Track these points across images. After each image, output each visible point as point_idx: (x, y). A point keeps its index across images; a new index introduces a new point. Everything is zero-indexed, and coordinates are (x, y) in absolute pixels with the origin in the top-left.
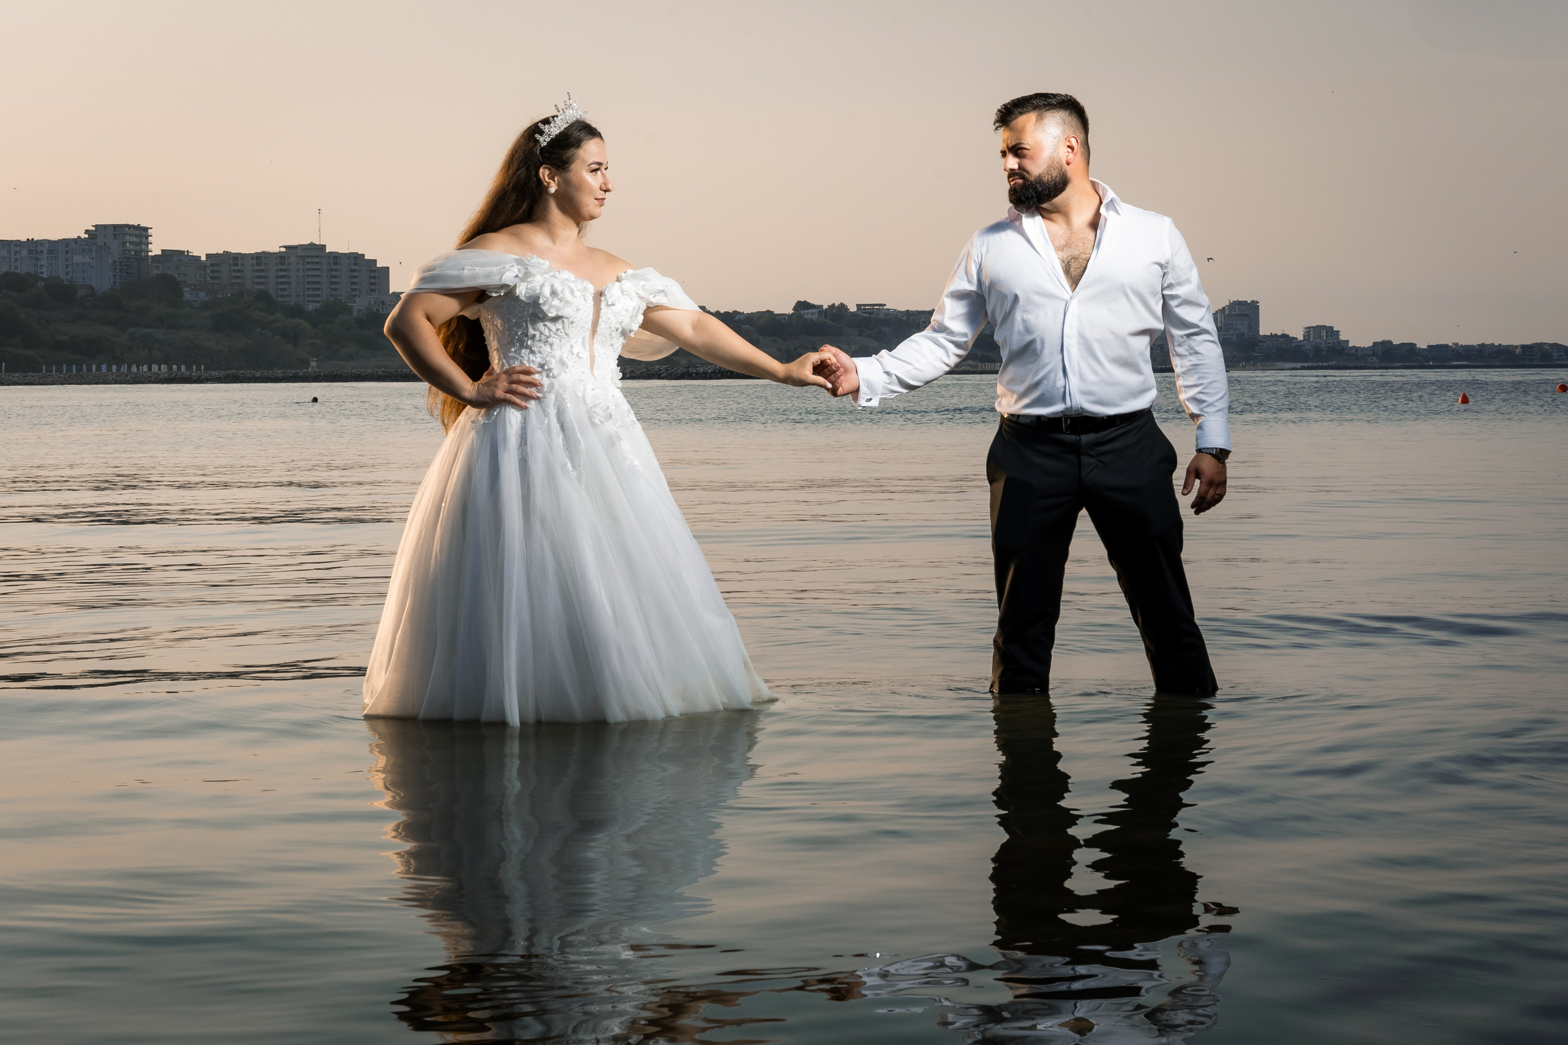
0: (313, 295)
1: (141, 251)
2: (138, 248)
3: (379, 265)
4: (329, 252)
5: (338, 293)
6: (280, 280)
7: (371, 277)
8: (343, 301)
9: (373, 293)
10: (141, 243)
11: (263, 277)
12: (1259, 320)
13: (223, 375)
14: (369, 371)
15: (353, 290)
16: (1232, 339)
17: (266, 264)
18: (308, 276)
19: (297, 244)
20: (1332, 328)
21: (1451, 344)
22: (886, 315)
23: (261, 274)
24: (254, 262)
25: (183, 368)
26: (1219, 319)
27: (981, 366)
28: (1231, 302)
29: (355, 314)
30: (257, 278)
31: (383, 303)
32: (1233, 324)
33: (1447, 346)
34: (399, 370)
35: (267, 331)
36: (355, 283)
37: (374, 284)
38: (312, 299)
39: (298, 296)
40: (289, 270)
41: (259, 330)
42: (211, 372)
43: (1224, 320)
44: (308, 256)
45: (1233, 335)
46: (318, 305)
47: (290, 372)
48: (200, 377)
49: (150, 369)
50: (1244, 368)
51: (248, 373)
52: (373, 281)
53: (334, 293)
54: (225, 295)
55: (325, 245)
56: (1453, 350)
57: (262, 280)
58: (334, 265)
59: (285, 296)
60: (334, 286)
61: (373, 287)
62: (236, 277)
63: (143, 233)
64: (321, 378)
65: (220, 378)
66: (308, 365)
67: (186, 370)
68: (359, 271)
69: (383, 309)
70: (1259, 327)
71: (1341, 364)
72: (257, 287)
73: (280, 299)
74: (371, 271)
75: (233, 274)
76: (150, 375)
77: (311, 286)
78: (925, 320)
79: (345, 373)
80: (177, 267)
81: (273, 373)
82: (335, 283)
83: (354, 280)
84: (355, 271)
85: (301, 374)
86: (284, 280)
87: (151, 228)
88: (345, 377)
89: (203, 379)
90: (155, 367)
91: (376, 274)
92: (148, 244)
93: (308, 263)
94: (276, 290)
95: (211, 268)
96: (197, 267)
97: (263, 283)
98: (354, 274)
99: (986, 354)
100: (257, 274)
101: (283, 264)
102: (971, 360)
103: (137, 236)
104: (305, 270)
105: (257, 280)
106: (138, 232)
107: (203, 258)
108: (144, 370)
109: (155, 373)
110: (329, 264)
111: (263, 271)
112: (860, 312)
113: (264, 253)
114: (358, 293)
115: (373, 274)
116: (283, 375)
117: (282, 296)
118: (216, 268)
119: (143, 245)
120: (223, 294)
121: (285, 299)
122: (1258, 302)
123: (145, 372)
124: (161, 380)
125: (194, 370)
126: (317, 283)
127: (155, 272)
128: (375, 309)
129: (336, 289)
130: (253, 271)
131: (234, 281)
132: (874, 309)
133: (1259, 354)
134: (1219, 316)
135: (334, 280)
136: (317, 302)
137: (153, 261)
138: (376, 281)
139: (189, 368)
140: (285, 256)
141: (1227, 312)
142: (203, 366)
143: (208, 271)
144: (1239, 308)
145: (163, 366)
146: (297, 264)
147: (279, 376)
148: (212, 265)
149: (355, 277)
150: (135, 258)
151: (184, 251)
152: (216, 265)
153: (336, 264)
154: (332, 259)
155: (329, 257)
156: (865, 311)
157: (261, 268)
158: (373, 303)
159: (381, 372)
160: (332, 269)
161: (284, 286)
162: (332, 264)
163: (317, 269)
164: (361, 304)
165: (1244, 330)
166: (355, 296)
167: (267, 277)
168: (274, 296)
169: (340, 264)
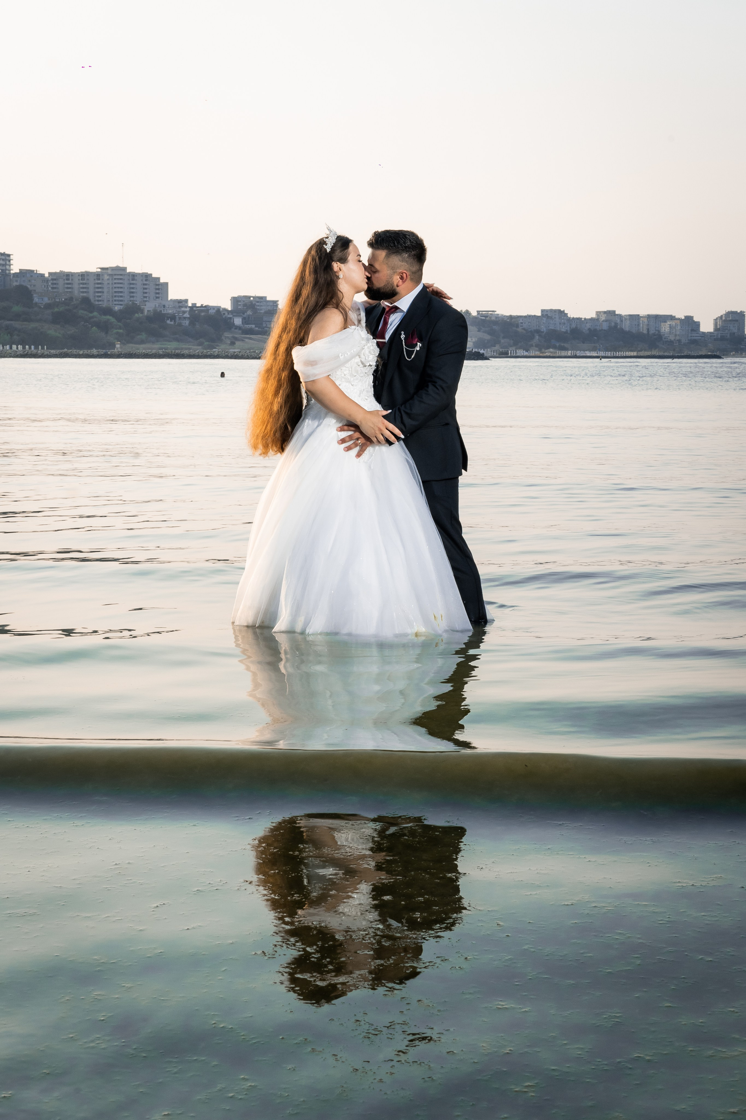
0: (118, 300)
1: (6, 270)
2: (4, 268)
3: (162, 281)
4: (130, 273)
5: (134, 299)
6: (97, 290)
7: (156, 289)
8: (138, 304)
9: (158, 299)
10: (5, 265)
11: (85, 288)
12: (745, 324)
13: (58, 353)
14: (154, 351)
15: (144, 297)
16: (726, 336)
17: (88, 279)
18: (115, 288)
19: (108, 266)
22: (496, 318)
23: (84, 286)
24: (80, 278)
25: (33, 347)
26: (718, 323)
27: (559, 353)
28: (727, 311)
29: (146, 313)
30: (82, 289)
31: (164, 306)
32: (727, 327)
34: (173, 351)
35: (88, 324)
36: (146, 293)
37: (158, 293)
38: (117, 303)
39: (109, 301)
40: (103, 284)
41: (83, 323)
42: (50, 350)
43: (722, 323)
44: (115, 275)
45: (727, 333)
46: (122, 307)
47: (102, 352)
48: (43, 354)
49: (11, 348)
50: (734, 356)
51: (74, 351)
52: (158, 291)
53: (132, 299)
54: (61, 300)
55: (126, 268)
57: (85, 290)
58: (132, 280)
59: (101, 301)
60: (132, 295)
61: (158, 295)
62: (68, 288)
63: (7, 258)
64: (122, 356)
65: (56, 354)
66: (113, 346)
67: (35, 348)
68: (149, 285)
69: (164, 309)
70: (744, 329)
72: (82, 294)
73: (97, 303)
74: (157, 285)
75: (66, 286)
76: (11, 352)
77: (117, 294)
78: (522, 322)
79: (139, 353)
80: (29, 280)
81: (91, 352)
82: (132, 293)
83: (145, 291)
84: (146, 284)
85: (109, 353)
86: (100, 290)
87: (13, 255)
88: (138, 355)
89: (45, 355)
90: (14, 347)
91: (160, 287)
92: (10, 265)
93: (115, 279)
94: (94, 296)
95: (51, 282)
96: (42, 280)
97: (86, 292)
98: (145, 287)
99: (562, 344)
100: (81, 286)
101: (99, 279)
102: (552, 348)
103: (3, 260)
104: (113, 284)
105: (82, 290)
106: (3, 257)
107: (47, 275)
108: (7, 349)
109: (14, 351)
110: (129, 280)
111: (86, 284)
112: (479, 316)
113: (86, 272)
114: (148, 299)
115: (157, 287)
116: (97, 353)
117: (98, 301)
118: (54, 282)
119: (7, 266)
120: (60, 299)
121: (100, 303)
122: (745, 312)
123: (7, 350)
124: (18, 355)
125: (40, 349)
126: (121, 292)
127: (15, 284)
128: (159, 310)
129: (133, 297)
130: (79, 284)
131: (66, 290)
132: (488, 314)
133: (744, 347)
134: (718, 320)
135: (132, 290)
136: (121, 305)
137: (13, 277)
138: (160, 292)
139: (36, 348)
140: (100, 275)
141: (724, 318)
142: (45, 347)
143: (50, 284)
144: (732, 315)
145: (19, 346)
146: (108, 279)
147: (95, 353)
148: (52, 279)
149: (146, 289)
150: (2, 274)
151: (34, 271)
152: (55, 280)
153: (133, 280)
154: (131, 277)
155: (129, 275)
156: (482, 316)
157: (84, 282)
158: (157, 306)
159: (161, 352)
160: (130, 284)
161: (100, 294)
162: (131, 279)
163: (121, 283)
164: (149, 307)
165: (736, 331)
166: (146, 301)
167: (88, 288)
168: (92, 301)
169: (136, 280)
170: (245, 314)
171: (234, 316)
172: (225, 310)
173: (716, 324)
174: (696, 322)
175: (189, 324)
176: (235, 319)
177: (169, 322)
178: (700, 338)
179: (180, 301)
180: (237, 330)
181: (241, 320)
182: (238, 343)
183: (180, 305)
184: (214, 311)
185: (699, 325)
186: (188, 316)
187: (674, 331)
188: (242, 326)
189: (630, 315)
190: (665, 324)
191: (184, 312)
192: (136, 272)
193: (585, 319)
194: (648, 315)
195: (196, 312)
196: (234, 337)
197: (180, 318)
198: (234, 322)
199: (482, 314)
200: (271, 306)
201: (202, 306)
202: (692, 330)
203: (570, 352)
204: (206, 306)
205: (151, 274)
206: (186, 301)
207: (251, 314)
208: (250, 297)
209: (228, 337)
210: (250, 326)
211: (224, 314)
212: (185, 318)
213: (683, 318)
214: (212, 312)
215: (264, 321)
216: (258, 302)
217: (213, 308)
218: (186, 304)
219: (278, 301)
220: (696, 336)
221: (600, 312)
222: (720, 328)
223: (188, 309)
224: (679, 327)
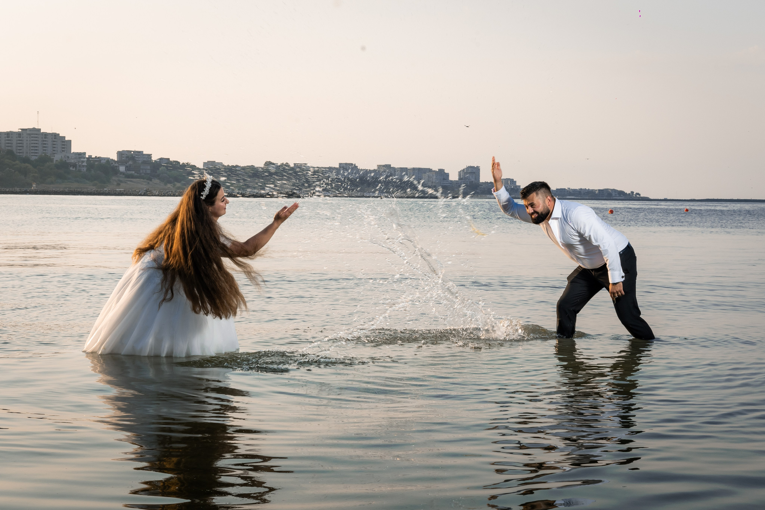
0: (34, 153)
3: (66, 139)
4: (43, 132)
5: (46, 152)
6: (18, 145)
7: (63, 145)
8: (49, 156)
9: (63, 152)
11: (10, 143)
12: (480, 175)
14: (61, 190)
15: (53, 150)
17: (11, 137)
18: (32, 143)
19: (27, 128)
20: (513, 179)
21: (566, 188)
22: (308, 168)
23: (9, 142)
24: (6, 136)
26: (462, 174)
28: (468, 166)
29: (55, 162)
31: (68, 157)
32: (468, 177)
33: (565, 189)
34: (76, 190)
35: (12, 169)
36: (55, 147)
37: (64, 148)
38: (33, 154)
39: (27, 153)
40: (23, 140)
41: (8, 169)
43: (464, 174)
44: (32, 134)
45: (468, 182)
46: (37, 157)
47: (23, 190)
51: (3, 189)
52: (63, 146)
53: (44, 152)
55: (40, 129)
56: (568, 191)
57: (9, 145)
59: (21, 153)
60: (45, 149)
61: (63, 149)
64: (38, 193)
66: (31, 186)
68: (57, 142)
69: (68, 159)
70: (480, 178)
71: (517, 196)
72: (7, 148)
73: (18, 154)
74: (63, 142)
77: (33, 148)
78: (326, 171)
79: (50, 190)
81: (14, 189)
82: (45, 147)
83: (54, 146)
84: (55, 141)
85: (28, 190)
86: (20, 145)
88: (49, 192)
91: (65, 143)
93: (32, 137)
94: (17, 149)
97: (10, 146)
98: (54, 143)
100: (7, 142)
101: (20, 137)
104: (31, 140)
105: (7, 145)
110: (42, 138)
112: (295, 167)
113: (11, 132)
114: (56, 152)
115: (63, 143)
116: (20, 190)
117: (19, 153)
121: (21, 154)
122: (480, 167)
126: (36, 147)
128: (64, 160)
129: (45, 150)
130: (5, 140)
132: (301, 166)
133: (479, 191)
134: (462, 173)
135: (45, 145)
136: (36, 156)
138: (65, 147)
140: (21, 134)
141: (466, 171)
144: (471, 169)
146: (27, 137)
147: (18, 191)
149: (55, 144)
153: (45, 138)
154: (44, 135)
155: (42, 135)
157: (9, 139)
158: (63, 157)
159: (67, 190)
160: (43, 141)
161: (21, 148)
162: (44, 138)
163: (36, 140)
164: (57, 157)
165: (473, 180)
166: (55, 153)
167: (12, 143)
168: (15, 153)
169: (48, 138)
170: (128, 163)
171: (119, 165)
172: (112, 160)
173: (460, 175)
174: (446, 173)
175: (86, 171)
176: (120, 167)
177: (71, 168)
178: (449, 184)
179: (80, 154)
180: (120, 175)
181: (124, 168)
182: (122, 184)
183: (80, 156)
184: (105, 161)
185: (448, 175)
186: (86, 164)
187: (431, 179)
188: (125, 172)
189: (401, 168)
190: (425, 174)
191: (83, 162)
192: (48, 132)
193: (370, 170)
194: (413, 168)
195: (92, 162)
196: (119, 180)
197: (80, 166)
198: (119, 169)
199: (297, 166)
200: (146, 158)
201: (96, 157)
202: (444, 179)
203: (359, 193)
204: (99, 158)
205: (59, 134)
206: (85, 153)
207: (132, 163)
208: (131, 151)
209: (115, 180)
210: (131, 172)
211: (112, 163)
212: (83, 166)
213: (437, 170)
214: (103, 161)
215: (141, 169)
216: (137, 155)
217: (104, 159)
218: (84, 156)
219: (151, 154)
220: (446, 183)
221: (380, 166)
222: (462, 178)
223: (86, 159)
224: (435, 177)
